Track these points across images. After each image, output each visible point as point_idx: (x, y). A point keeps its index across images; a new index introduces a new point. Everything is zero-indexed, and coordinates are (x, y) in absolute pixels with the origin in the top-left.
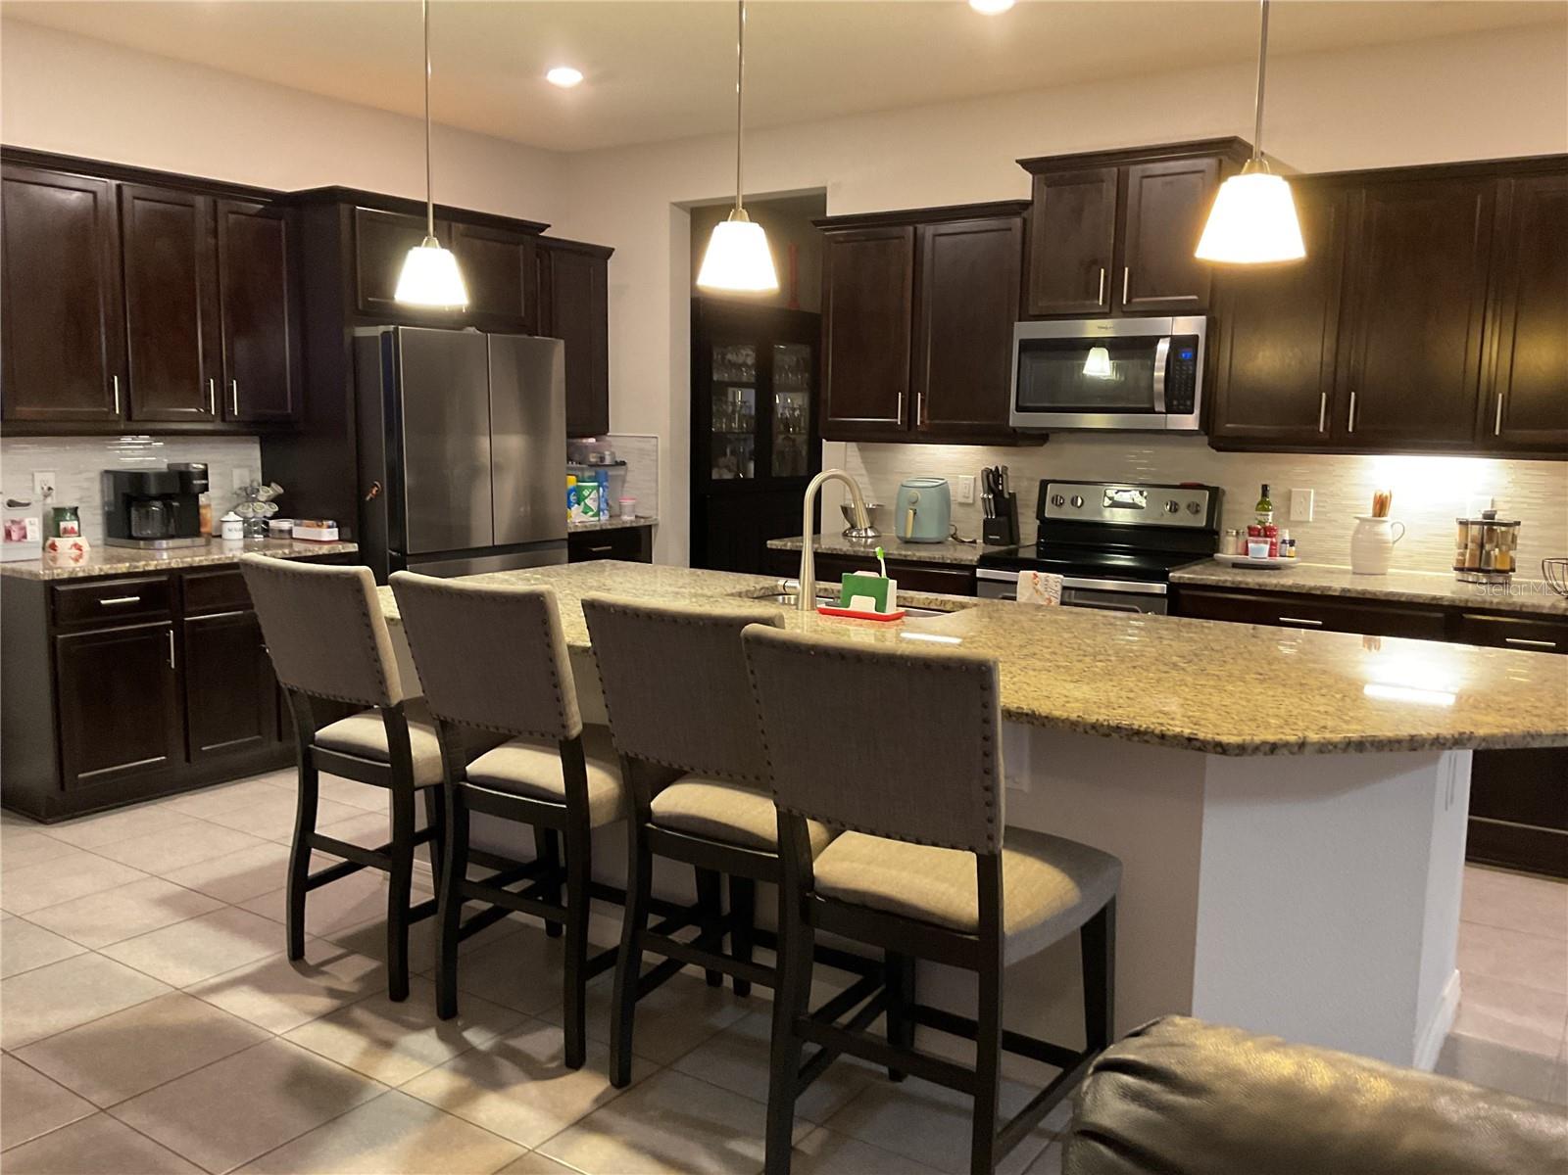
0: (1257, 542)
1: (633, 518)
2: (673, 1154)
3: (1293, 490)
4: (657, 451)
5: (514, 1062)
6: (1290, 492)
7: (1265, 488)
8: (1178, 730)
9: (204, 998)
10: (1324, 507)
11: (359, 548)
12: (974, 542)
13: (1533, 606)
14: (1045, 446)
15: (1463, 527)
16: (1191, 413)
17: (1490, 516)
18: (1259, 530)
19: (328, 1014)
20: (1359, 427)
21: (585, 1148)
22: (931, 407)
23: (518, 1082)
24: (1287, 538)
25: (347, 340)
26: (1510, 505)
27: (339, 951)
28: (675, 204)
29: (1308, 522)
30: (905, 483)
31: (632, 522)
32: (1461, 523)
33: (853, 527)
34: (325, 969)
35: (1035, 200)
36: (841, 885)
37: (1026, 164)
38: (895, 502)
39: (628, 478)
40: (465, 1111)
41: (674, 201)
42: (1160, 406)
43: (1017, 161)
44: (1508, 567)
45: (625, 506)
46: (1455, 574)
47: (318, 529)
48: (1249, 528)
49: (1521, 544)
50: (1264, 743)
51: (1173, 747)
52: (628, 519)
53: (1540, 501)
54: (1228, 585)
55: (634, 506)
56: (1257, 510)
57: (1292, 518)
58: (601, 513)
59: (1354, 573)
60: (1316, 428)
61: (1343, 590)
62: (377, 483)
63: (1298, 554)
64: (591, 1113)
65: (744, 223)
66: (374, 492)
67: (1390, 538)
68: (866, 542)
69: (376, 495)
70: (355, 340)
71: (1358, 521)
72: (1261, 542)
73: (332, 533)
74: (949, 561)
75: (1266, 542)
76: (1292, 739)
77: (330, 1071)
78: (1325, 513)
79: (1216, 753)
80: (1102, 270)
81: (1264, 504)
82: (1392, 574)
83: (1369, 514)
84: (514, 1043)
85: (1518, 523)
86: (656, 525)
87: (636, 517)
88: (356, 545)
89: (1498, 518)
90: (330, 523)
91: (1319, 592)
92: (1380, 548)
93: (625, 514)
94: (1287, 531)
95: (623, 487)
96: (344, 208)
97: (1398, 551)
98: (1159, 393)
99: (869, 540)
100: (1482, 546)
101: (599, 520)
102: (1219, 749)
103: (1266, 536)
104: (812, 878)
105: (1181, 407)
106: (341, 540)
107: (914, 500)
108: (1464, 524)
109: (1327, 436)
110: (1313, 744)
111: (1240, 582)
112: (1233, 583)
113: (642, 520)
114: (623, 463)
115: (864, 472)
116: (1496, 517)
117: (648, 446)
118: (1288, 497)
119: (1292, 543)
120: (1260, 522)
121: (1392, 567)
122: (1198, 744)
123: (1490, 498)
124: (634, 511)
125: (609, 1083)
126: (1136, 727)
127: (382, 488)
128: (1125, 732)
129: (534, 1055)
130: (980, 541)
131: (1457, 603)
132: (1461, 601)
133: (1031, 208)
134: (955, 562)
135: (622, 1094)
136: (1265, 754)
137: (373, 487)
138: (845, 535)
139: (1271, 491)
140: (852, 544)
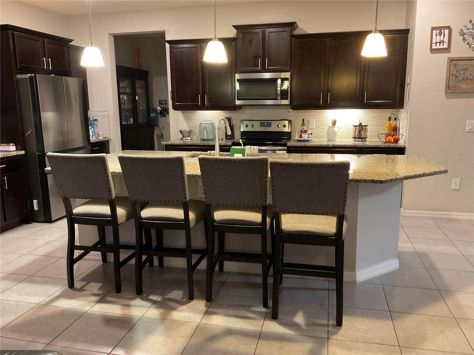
0: (304, 134)
1: (103, 138)
2: (239, 315)
3: (310, 120)
4: (109, 115)
5: (172, 301)
6: (309, 121)
7: (303, 120)
8: (369, 179)
9: (50, 305)
10: (318, 124)
11: (25, 152)
12: (223, 139)
13: (379, 146)
14: (241, 110)
15: (355, 127)
16: (288, 99)
17: (361, 124)
18: (303, 131)
19: (99, 301)
20: (330, 102)
21: (214, 319)
22: (209, 100)
23: (178, 307)
24: (310, 133)
25: (15, 80)
26: (364, 121)
27: (84, 283)
28: (109, 34)
29: (314, 128)
30: (201, 122)
31: (102, 139)
32: (354, 126)
33: (183, 137)
34: (84, 288)
35: (238, 37)
36: (292, 230)
37: (235, 27)
38: (198, 128)
39: (98, 125)
40: (170, 318)
41: (110, 33)
42: (279, 98)
43: (233, 26)
44: (366, 137)
45: (100, 134)
46: (353, 139)
47: (8, 147)
48: (301, 131)
49: (369, 131)
50: (390, 179)
51: (368, 183)
52: (101, 138)
53: (371, 120)
54: (303, 146)
55: (103, 134)
56: (302, 126)
57: (310, 127)
58: (93, 137)
59: (328, 141)
60: (320, 103)
61: (333, 145)
62: (31, 129)
63: (313, 137)
64: (207, 310)
65: (217, 41)
66: (29, 132)
67: (337, 131)
68: (188, 141)
69: (30, 134)
70: (17, 79)
71: (328, 127)
72: (305, 134)
73: (13, 148)
74: (223, 145)
75: (306, 134)
76: (394, 178)
77: (116, 316)
78: (318, 126)
79: (380, 183)
80: (260, 59)
81: (303, 124)
82: (337, 141)
83: (330, 125)
84: (167, 297)
85: (368, 125)
86: (111, 140)
87: (104, 137)
88: (24, 151)
89: (363, 124)
90: (12, 144)
91: (327, 146)
92: (334, 134)
93: (100, 136)
94: (310, 131)
95: (97, 128)
96: (10, 32)
97: (338, 134)
98: (279, 94)
99: (189, 141)
100: (360, 132)
101: (93, 139)
102: (380, 182)
103: (305, 132)
104: (282, 230)
105: (285, 98)
106: (17, 150)
107: (205, 128)
108: (355, 126)
109: (322, 105)
110: (398, 179)
111: (306, 145)
112: (304, 145)
113: (107, 138)
114: (96, 120)
115: (184, 120)
116: (362, 124)
117: (105, 114)
118: (308, 122)
119: (311, 134)
120: (303, 129)
121: (337, 139)
122: (375, 181)
123: (359, 120)
124: (103, 136)
125: (206, 301)
126: (358, 179)
127: (33, 132)
128: (355, 181)
129: (175, 298)
130: (224, 139)
131: (361, 146)
132: (362, 146)
133: (237, 40)
134: (224, 145)
135: (211, 303)
136: (390, 182)
137: (29, 131)
138: (181, 139)
139: (305, 121)
140: (184, 142)
